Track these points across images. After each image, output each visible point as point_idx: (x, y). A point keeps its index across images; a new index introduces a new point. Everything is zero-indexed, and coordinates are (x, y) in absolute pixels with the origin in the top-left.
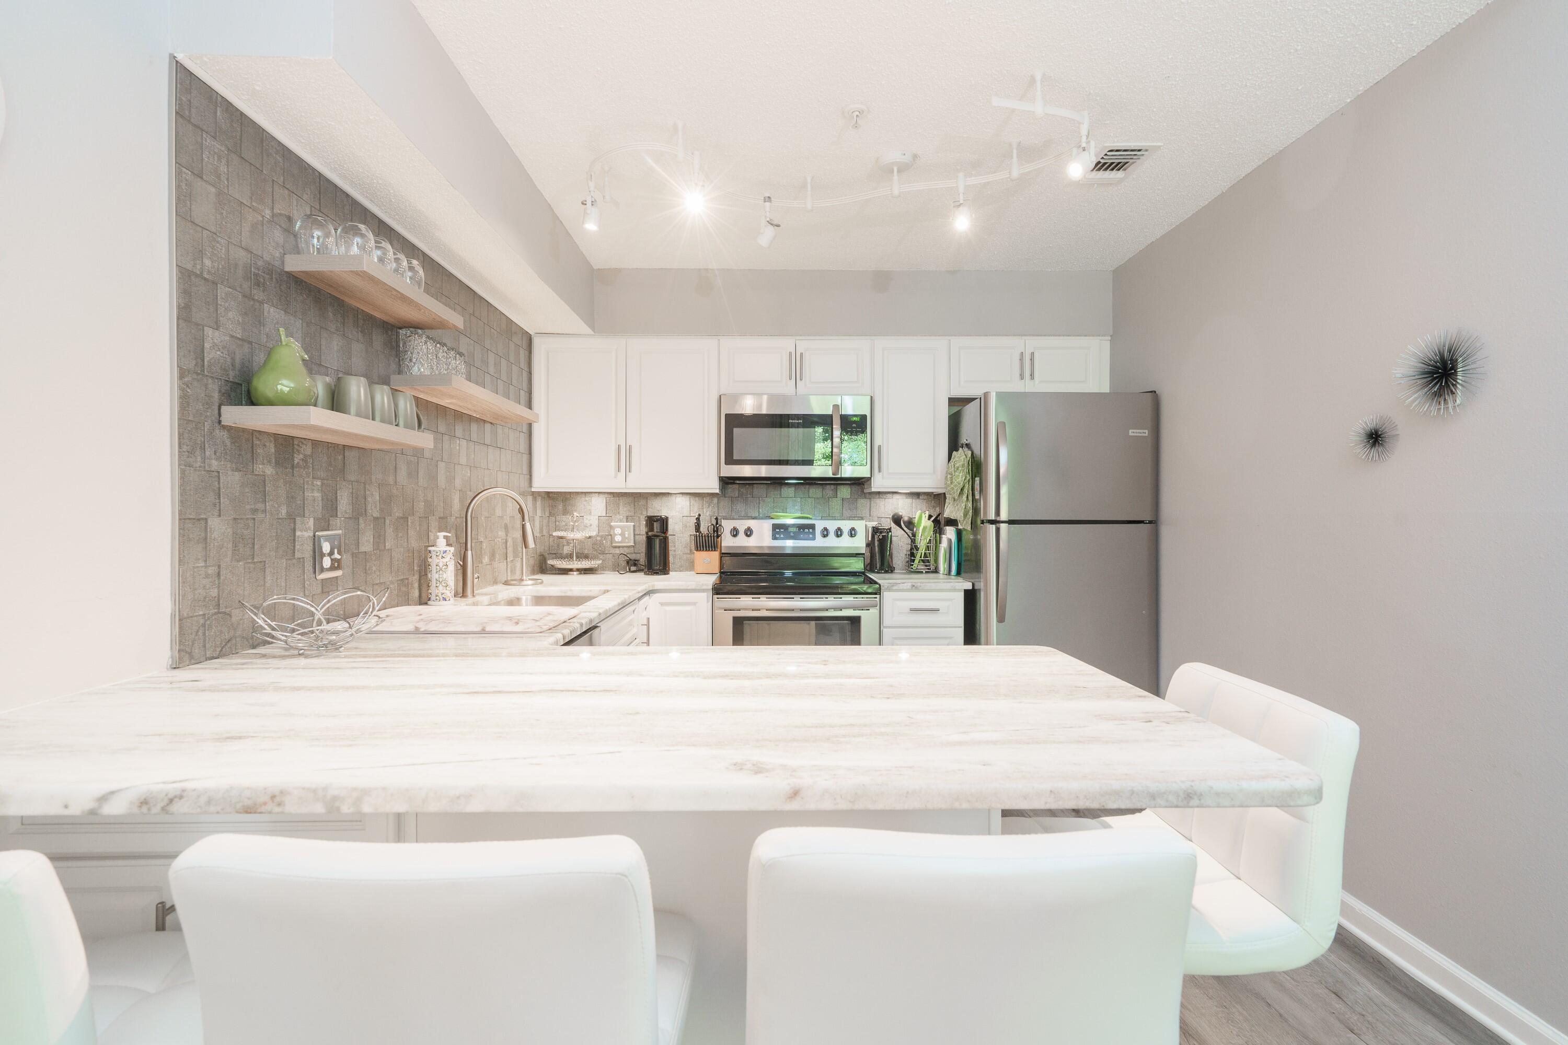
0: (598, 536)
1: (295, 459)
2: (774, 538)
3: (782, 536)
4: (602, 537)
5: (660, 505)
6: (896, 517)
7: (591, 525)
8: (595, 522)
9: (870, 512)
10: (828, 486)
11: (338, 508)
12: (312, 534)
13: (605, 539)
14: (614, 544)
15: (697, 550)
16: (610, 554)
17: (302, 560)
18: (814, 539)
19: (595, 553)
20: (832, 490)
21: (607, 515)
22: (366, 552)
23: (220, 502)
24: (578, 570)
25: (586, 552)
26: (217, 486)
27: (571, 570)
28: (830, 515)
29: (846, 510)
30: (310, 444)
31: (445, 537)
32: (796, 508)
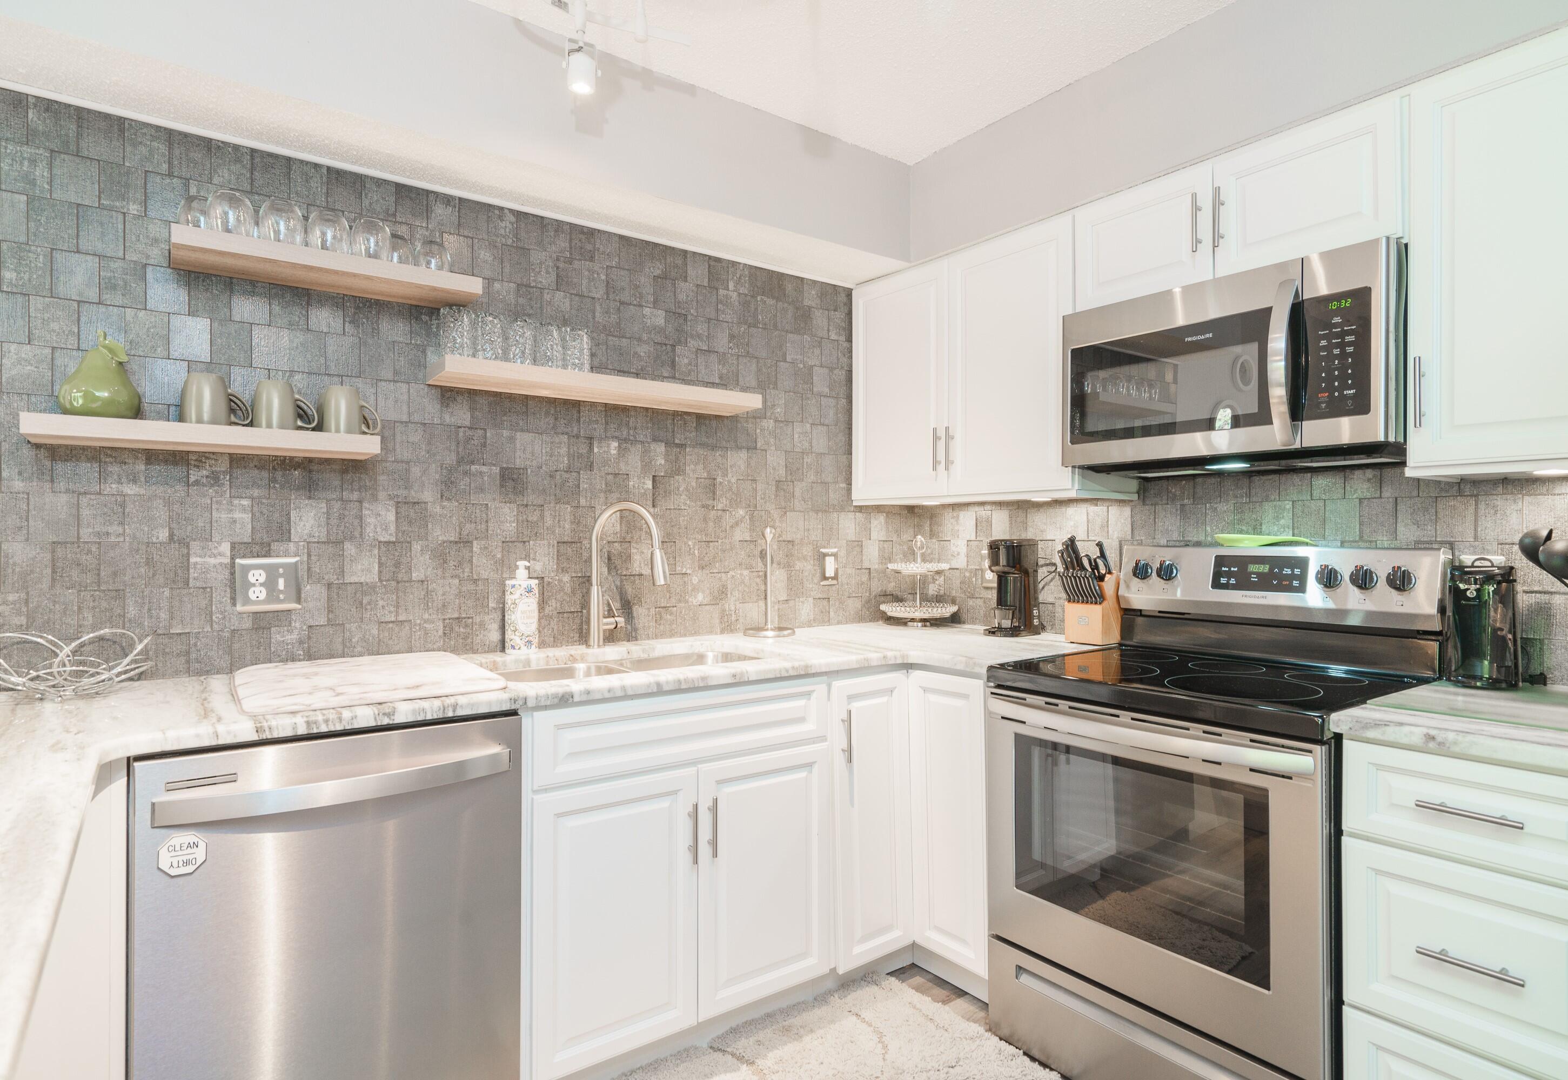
0: (966, 570)
1: (191, 476)
2: (1216, 584)
3: (1233, 581)
4: (971, 571)
5: (1044, 521)
6: (1527, 541)
7: (958, 554)
8: (963, 549)
9: (1476, 530)
10: (1358, 473)
11: (293, 531)
12: (227, 560)
13: (976, 575)
14: (985, 585)
15: (1069, 601)
16: (981, 598)
17: (208, 590)
18: (1302, 589)
19: (963, 596)
20: (1369, 480)
21: (978, 539)
22: (361, 583)
23: (28, 526)
24: (924, 621)
25: (954, 593)
26: (25, 508)
27: (913, 620)
28: (1366, 537)
29: (1406, 525)
30: (227, 458)
31: (528, 568)
32: (1282, 522)
